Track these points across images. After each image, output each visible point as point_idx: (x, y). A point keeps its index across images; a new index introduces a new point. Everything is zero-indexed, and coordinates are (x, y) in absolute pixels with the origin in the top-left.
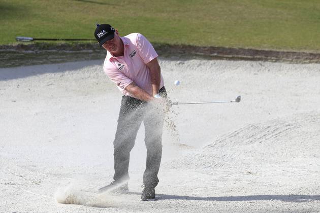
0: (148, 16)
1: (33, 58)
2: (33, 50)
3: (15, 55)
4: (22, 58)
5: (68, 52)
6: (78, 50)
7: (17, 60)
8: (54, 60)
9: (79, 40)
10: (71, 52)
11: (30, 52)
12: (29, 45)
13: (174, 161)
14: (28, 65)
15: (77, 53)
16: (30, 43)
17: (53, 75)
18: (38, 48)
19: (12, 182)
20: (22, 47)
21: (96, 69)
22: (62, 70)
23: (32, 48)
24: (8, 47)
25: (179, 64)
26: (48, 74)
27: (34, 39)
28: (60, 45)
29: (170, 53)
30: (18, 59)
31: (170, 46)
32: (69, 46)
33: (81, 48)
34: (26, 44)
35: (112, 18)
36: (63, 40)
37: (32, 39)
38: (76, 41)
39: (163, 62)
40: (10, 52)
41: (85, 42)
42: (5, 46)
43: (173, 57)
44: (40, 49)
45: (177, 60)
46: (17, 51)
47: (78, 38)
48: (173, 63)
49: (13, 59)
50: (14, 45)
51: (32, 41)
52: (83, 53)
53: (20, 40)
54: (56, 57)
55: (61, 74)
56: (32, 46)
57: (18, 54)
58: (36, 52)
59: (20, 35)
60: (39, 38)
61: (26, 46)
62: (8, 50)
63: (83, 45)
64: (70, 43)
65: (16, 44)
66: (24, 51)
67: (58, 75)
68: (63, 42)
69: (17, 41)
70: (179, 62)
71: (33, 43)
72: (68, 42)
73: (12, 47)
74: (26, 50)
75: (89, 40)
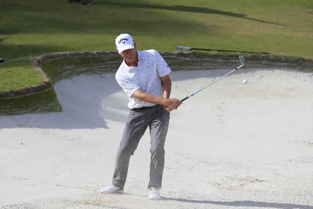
0: (287, 34)
1: (190, 65)
2: (191, 58)
3: (175, 61)
4: (181, 64)
5: (219, 61)
6: (228, 59)
7: (177, 66)
8: (208, 67)
9: (229, 51)
10: (222, 61)
11: (188, 59)
12: (188, 53)
13: (303, 157)
14: (186, 70)
15: (227, 62)
16: (189, 52)
17: (205, 79)
18: (195, 56)
19: (169, 167)
20: (182, 54)
21: (242, 77)
22: (215, 76)
23: (190, 56)
24: (170, 54)
25: (311, 75)
26: (202, 78)
27: (192, 49)
28: (213, 54)
29: (304, 66)
30: (178, 64)
31: (304, 60)
32: (221, 56)
33: (231, 58)
34: (185, 52)
35: (257, 34)
36: (215, 50)
37: (190, 48)
38: (227, 52)
39: (298, 73)
40: (171, 58)
41: (233, 53)
42: (168, 53)
43: (307, 70)
44: (196, 57)
45: (309, 72)
46: (178, 58)
47: (228, 50)
48: (306, 74)
49: (174, 64)
50: (175, 53)
51: (190, 50)
53: (181, 49)
54: (209, 64)
55: (212, 79)
56: (190, 54)
57: (177, 61)
58: (193, 59)
59: (180, 45)
60: (195, 48)
61: (185, 54)
62: (170, 56)
63: (232, 56)
64: (222, 53)
65: (177, 52)
66: (183, 58)
67: (210, 80)
68: (216, 53)
69: (178, 49)
70: (311, 74)
71: (191, 52)
72: (220, 53)
73: (173, 54)
74: (185, 57)
75: (237, 52)
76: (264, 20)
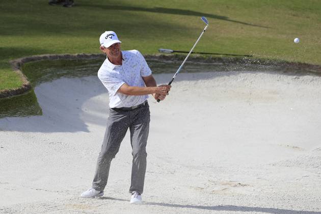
0: (271, 36)
1: (172, 67)
2: (173, 61)
3: (158, 64)
4: (163, 67)
5: (201, 63)
6: (211, 62)
7: (159, 69)
8: (190, 70)
9: (212, 54)
10: (204, 63)
11: (170, 62)
12: (170, 56)
13: (287, 161)
14: (168, 73)
15: (209, 65)
16: (171, 55)
17: (188, 82)
18: (177, 59)
19: (151, 171)
20: (164, 57)
21: (224, 79)
22: (198, 79)
23: (172, 59)
24: (152, 57)
25: (295, 78)
26: (184, 81)
27: (174, 52)
28: (195, 57)
29: (288, 69)
30: (160, 67)
31: (288, 63)
32: (203, 59)
33: (213, 61)
34: (167, 55)
35: (240, 37)
36: (198, 53)
37: (172, 51)
38: (209, 55)
39: (282, 76)
40: (153, 61)
41: (216, 56)
42: (150, 56)
43: (290, 73)
44: (178, 60)
45: (295, 75)
46: (159, 60)
47: (211, 52)
48: (290, 77)
49: (155, 67)
50: (157, 55)
51: (172, 52)
52: (214, 65)
53: (162, 52)
54: (192, 67)
55: (195, 82)
56: (172, 57)
57: (159, 63)
58: (175, 62)
59: (162, 47)
60: (178, 50)
61: (167, 57)
62: (152, 59)
63: (215, 59)
64: (204, 56)
65: (159, 54)
66: (165, 61)
67: (193, 83)
68: (198, 55)
69: (160, 52)
70: (295, 77)
71: (173, 54)
72: (202, 55)
73: (155, 57)
74: (167, 60)
75: (220, 54)
76: (247, 22)
